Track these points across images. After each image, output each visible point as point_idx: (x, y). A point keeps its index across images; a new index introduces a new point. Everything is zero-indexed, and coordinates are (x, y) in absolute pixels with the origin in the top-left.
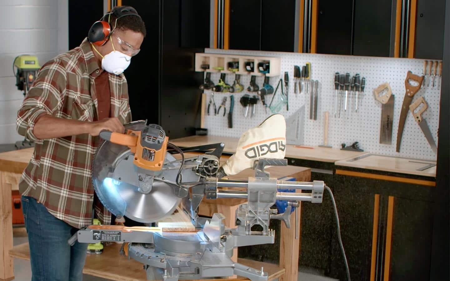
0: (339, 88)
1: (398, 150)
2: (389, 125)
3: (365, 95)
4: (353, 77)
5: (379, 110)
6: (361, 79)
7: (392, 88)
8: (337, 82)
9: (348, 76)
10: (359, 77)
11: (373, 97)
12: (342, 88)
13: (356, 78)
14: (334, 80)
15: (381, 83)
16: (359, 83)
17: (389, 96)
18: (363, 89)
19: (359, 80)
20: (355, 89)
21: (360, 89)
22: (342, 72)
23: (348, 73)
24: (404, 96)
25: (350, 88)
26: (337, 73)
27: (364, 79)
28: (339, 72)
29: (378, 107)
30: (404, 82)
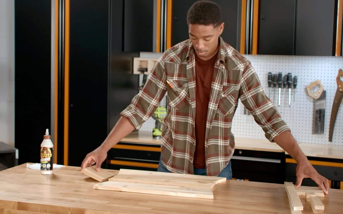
0: (272, 86)
1: (330, 139)
2: (322, 117)
3: (297, 91)
4: (285, 76)
5: (310, 105)
6: (293, 77)
7: (323, 85)
8: (270, 81)
9: (280, 75)
10: (291, 76)
11: (305, 94)
12: (275, 86)
13: (288, 77)
14: (267, 79)
15: (313, 81)
16: (291, 81)
17: (321, 92)
18: (295, 86)
19: (291, 79)
20: (287, 86)
21: (292, 86)
22: (275, 72)
23: (280, 72)
24: (335, 92)
25: (282, 86)
26: (270, 73)
27: (296, 78)
28: (271, 72)
29: (310, 102)
30: (335, 79)
